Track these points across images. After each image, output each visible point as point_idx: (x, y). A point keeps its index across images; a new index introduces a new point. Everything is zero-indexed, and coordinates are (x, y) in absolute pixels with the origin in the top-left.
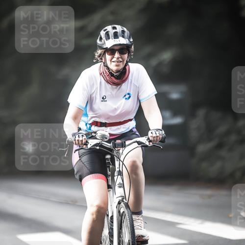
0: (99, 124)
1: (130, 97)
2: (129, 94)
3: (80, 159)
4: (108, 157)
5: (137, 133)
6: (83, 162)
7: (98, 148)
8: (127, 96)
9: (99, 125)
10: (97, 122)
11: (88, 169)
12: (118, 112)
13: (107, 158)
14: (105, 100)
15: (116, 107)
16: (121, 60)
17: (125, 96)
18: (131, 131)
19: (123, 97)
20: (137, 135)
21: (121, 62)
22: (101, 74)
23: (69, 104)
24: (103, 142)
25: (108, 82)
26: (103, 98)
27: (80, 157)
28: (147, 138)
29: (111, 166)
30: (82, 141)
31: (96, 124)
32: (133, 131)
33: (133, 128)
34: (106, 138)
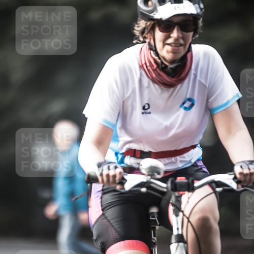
0: (138, 154)
1: (192, 105)
2: (189, 100)
3: (103, 214)
4: (154, 210)
5: (205, 170)
6: (109, 218)
7: (144, 190)
8: (187, 104)
9: (139, 156)
10: (135, 150)
11: (117, 232)
12: (172, 133)
13: (153, 213)
14: (148, 111)
15: (167, 123)
16: (182, 41)
17: (184, 103)
18: (195, 165)
19: (181, 106)
20: (204, 172)
21: (181, 45)
22: (141, 67)
23: (86, 119)
24: (153, 181)
25: (153, 80)
26: (144, 108)
27: (103, 210)
28: (233, 176)
29: (157, 228)
30: (114, 176)
31: (133, 153)
32: (197, 166)
33: (198, 160)
34: (159, 173)
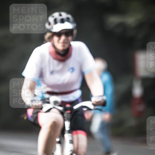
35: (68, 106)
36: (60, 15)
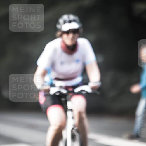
35: (71, 90)
36: (69, 17)
